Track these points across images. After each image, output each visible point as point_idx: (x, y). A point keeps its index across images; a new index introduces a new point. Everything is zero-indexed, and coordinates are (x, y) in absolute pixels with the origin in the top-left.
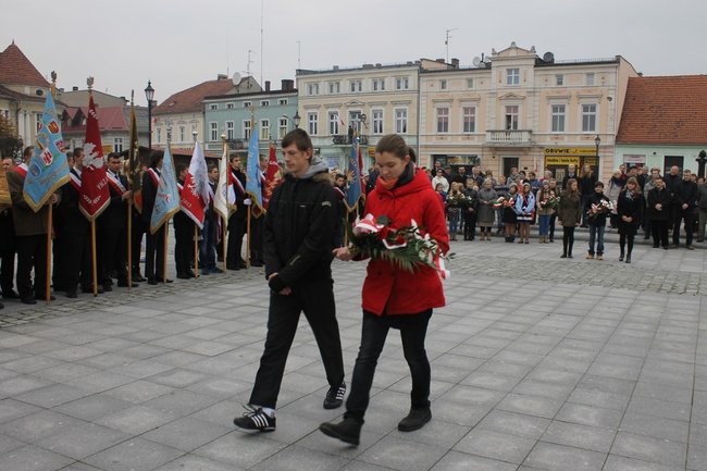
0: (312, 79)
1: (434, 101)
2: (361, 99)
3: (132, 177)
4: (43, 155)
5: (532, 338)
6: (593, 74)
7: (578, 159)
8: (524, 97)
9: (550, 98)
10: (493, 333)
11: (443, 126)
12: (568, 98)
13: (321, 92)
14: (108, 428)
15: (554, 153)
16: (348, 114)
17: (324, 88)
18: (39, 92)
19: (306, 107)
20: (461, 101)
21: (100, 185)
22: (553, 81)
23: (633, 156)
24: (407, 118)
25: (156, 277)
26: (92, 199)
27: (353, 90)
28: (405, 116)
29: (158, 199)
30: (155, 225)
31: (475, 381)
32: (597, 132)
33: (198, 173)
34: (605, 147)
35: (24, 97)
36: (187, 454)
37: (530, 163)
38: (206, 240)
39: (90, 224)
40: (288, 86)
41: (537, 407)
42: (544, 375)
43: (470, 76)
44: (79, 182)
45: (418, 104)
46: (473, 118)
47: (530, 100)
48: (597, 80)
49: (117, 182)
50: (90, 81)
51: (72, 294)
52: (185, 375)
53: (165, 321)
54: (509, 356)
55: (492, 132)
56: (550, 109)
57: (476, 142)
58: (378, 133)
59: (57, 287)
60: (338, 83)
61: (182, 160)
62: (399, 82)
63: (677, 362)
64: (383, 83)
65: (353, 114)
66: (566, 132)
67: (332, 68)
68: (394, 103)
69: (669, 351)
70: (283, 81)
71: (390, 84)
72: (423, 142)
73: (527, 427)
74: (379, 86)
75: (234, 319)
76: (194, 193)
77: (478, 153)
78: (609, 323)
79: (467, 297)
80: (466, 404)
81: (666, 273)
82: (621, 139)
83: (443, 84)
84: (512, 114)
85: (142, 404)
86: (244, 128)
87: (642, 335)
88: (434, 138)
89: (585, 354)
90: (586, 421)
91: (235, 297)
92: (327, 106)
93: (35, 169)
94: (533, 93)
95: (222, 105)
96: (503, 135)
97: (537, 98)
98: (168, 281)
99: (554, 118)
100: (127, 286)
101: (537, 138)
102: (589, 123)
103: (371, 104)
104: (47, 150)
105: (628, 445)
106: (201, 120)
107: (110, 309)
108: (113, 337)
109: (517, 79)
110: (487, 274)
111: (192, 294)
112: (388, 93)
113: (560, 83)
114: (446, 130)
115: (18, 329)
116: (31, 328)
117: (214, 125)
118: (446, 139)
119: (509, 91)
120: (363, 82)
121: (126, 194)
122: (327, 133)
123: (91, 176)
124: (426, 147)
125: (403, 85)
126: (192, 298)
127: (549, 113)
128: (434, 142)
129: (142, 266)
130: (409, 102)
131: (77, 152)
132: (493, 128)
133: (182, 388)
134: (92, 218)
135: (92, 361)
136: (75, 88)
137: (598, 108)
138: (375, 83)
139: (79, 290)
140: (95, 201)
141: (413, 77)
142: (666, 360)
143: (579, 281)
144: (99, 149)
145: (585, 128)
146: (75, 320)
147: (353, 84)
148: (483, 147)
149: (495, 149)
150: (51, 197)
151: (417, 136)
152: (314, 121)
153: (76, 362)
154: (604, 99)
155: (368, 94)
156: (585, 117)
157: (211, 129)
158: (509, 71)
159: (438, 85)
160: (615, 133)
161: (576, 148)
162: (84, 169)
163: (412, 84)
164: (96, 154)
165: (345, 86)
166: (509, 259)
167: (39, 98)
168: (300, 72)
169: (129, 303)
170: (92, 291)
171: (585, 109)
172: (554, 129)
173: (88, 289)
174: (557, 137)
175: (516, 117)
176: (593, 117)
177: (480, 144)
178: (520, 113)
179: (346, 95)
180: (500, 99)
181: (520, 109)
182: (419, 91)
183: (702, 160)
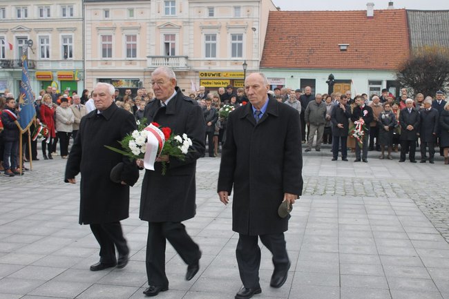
1: (99, 29)
2: (27, 25)
5: (203, 241)
6: (239, 7)
7: (228, 82)
8: (180, 27)
9: (203, 28)
11: (107, 52)
12: (218, 28)
15: (208, 77)
16: (14, 39)
20: (124, 29)
22: (206, 13)
23: (275, 79)
24: (73, 44)
27: (19, 16)
28: (71, 41)
32: (244, 57)
34: (251, 71)
37: (187, 86)
43: (131, 7)
45: (84, 30)
46: (135, 45)
47: (186, 29)
48: (243, 12)
55: (153, 57)
56: (203, 37)
57: (138, 67)
58: (46, 58)
60: (4, 9)
62: (64, 10)
63: (325, 252)
64: (49, 10)
65: (20, 40)
66: (218, 57)
68: (60, 30)
71: (56, 11)
72: (88, 66)
74: (45, 13)
77: (140, 77)
82: (264, 64)
83: (107, 13)
84: (170, 42)
88: (99, 63)
94: (188, 23)
96: (162, 61)
97: (192, 28)
99: (207, 46)
101: (192, 64)
102: (237, 50)
103: (38, 31)
109: (173, 9)
112: (54, 20)
113: (211, 14)
114: (110, 56)
118: (111, 64)
119: (167, 21)
120: (29, 9)
124: (92, 71)
125: (68, 13)
127: (203, 41)
128: (99, 66)
130: (74, 30)
132: (153, 54)
137: (244, 37)
138: (41, 11)
141: (77, 5)
142: (316, 252)
145: (233, 55)
147: (19, 11)
148: (144, 71)
151: (83, 61)
154: (250, 30)
155: (34, 20)
156: (234, 45)
158: (167, 3)
159: (102, 14)
160: (260, 59)
161: (227, 72)
163: (77, 12)
165: (11, 12)
171: (234, 38)
172: (207, 55)
174: (210, 62)
175: (173, 44)
176: (240, 45)
177: (142, 68)
178: (177, 41)
179: (12, 21)
180: (159, 28)
181: (177, 37)
182: (83, 19)
183: (332, 82)
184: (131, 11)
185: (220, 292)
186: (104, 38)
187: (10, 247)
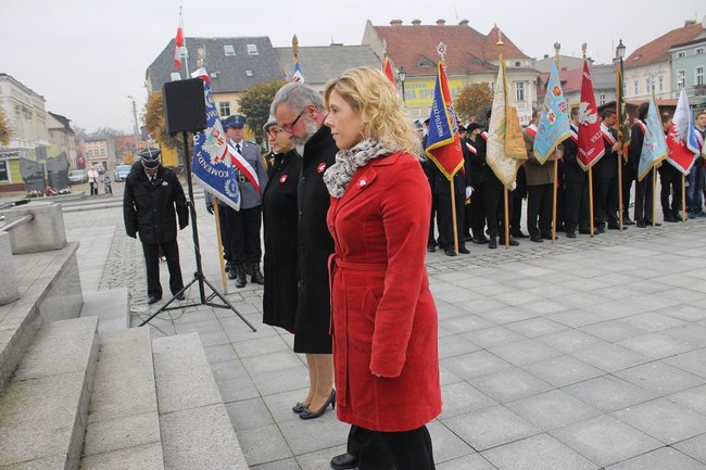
3: (621, 129)
4: (548, 116)
14: (629, 350)
18: (518, 64)
21: (595, 139)
25: (645, 220)
26: (587, 151)
29: (644, 149)
30: (642, 172)
33: (683, 121)
38: (693, 184)
44: (576, 136)
49: (609, 135)
50: (584, 47)
51: (571, 235)
52: (694, 311)
53: (662, 261)
59: (559, 229)
61: (667, 110)
76: (677, 140)
85: (656, 332)
93: (542, 128)
95: (690, 51)
98: (657, 225)
100: (619, 228)
104: (551, 111)
106: (668, 69)
108: (615, 272)
111: (684, 237)
115: (534, 262)
116: (544, 262)
117: (681, 73)
121: (616, 146)
123: (586, 131)
126: (684, 240)
129: (631, 211)
131: (575, 111)
133: (694, 322)
134: (588, 167)
135: (603, 292)
136: (546, 56)
139: (577, 232)
140: (589, 153)
146: (579, 257)
150: (554, 153)
153: (588, 292)
162: (580, 126)
164: (590, 111)
167: (517, 69)
169: (624, 243)
170: (589, 233)
173: (586, 231)
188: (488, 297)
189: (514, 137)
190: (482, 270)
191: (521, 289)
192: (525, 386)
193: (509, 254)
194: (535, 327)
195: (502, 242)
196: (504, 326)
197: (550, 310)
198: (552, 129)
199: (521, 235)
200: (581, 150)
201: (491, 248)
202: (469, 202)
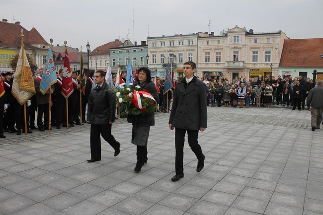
0: (154, 41)
1: (204, 50)
2: (174, 49)
3: (82, 81)
4: (47, 72)
5: (244, 146)
6: (269, 38)
7: (263, 73)
8: (241, 48)
9: (252, 48)
10: (228, 144)
11: (207, 60)
12: (259, 48)
13: (157, 46)
14: (75, 179)
15: (253, 71)
16: (168, 55)
17: (158, 44)
18: (44, 47)
19: (151, 52)
20: (215, 49)
21: (70, 84)
22: (253, 41)
23: (286, 72)
24: (193, 57)
26: (67, 89)
27: (171, 45)
28: (192, 55)
31: (221, 163)
32: (271, 62)
33: (109, 79)
34: (275, 68)
35: (38, 49)
36: (106, 190)
37: (243, 75)
39: (65, 100)
40: (144, 43)
41: (245, 173)
42: (248, 160)
43: (218, 39)
44: (61, 83)
45: (197, 51)
46: (220, 56)
47: (243, 49)
48: (271, 41)
49: (76, 83)
50: (66, 43)
51: (58, 128)
54: (234, 153)
57: (221, 66)
58: (181, 63)
60: (164, 43)
62: (189, 42)
63: (303, 156)
64: (183, 42)
65: (171, 55)
66: (258, 62)
67: (162, 36)
68: (187, 50)
69: (300, 151)
70: (142, 42)
71: (186, 42)
72: (199, 66)
73: (241, 181)
74: (181, 44)
75: (123, 138)
77: (222, 71)
78: (275, 140)
79: (217, 129)
80: (217, 172)
81: (299, 120)
82: (281, 65)
83: (208, 43)
84: (236, 55)
85: (88, 170)
86: (126, 61)
87: (289, 145)
89: (265, 152)
90: (265, 179)
91: (124, 129)
92: (160, 52)
93: (44, 78)
94: (245, 46)
95: (117, 51)
96: (232, 63)
97: (246, 48)
99: (254, 56)
100: (80, 124)
101: (246, 65)
102: (268, 58)
103: (178, 51)
104: (48, 70)
105: (282, 188)
106: (108, 58)
107: (74, 134)
109: (238, 40)
110: (226, 120)
112: (185, 46)
113: (256, 42)
114: (209, 61)
115: (38, 141)
116: (43, 141)
117: (114, 60)
118: (209, 65)
119: (235, 45)
120: (175, 42)
122: (160, 63)
123: (66, 80)
124: (201, 68)
125: (191, 43)
127: (252, 54)
128: (204, 66)
130: (194, 50)
131: (61, 71)
132: (228, 61)
134: (67, 97)
135: (68, 154)
136: (58, 45)
137: (272, 52)
138: (180, 42)
139: (61, 126)
140: (68, 91)
141: (195, 40)
142: (298, 155)
143: (263, 123)
144: (69, 70)
145: (266, 61)
146: (60, 138)
147: (171, 43)
148: (224, 68)
149: (229, 69)
150: (49, 90)
152: (154, 58)
153: (61, 154)
154: (274, 48)
155: (177, 47)
156: (266, 56)
157: (112, 61)
158: (235, 37)
159: (205, 43)
160: (279, 62)
161: (263, 69)
162: (63, 78)
163: (195, 42)
164: (68, 72)
165: (167, 44)
166: (235, 114)
167: (44, 49)
168: (149, 38)
169: (81, 131)
170: (67, 127)
171: (266, 53)
172: (253, 61)
173: (65, 126)
174: (254, 64)
175: (238, 56)
176: (269, 56)
177: (223, 67)
178: (239, 55)
179: (168, 47)
180: (231, 49)
181: (239, 53)
182: (197, 46)
183: (315, 74)
184: (219, 41)
185: (249, 169)
186: (206, 53)
187: (160, 142)
188: (11, 160)
189: (26, 81)
190: (11, 146)
191: (29, 154)
192: (21, 204)
193: (27, 138)
194: (32, 173)
195: (24, 132)
196: (16, 174)
197: (41, 164)
198: (48, 78)
199: (34, 128)
200: (64, 89)
201: (18, 135)
202: (5, 112)
